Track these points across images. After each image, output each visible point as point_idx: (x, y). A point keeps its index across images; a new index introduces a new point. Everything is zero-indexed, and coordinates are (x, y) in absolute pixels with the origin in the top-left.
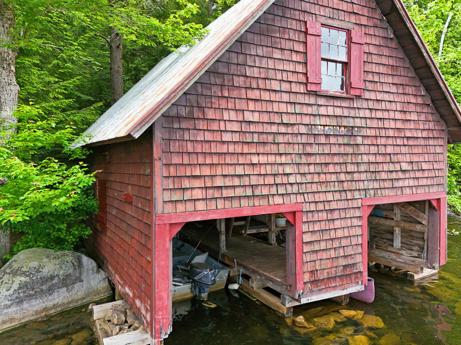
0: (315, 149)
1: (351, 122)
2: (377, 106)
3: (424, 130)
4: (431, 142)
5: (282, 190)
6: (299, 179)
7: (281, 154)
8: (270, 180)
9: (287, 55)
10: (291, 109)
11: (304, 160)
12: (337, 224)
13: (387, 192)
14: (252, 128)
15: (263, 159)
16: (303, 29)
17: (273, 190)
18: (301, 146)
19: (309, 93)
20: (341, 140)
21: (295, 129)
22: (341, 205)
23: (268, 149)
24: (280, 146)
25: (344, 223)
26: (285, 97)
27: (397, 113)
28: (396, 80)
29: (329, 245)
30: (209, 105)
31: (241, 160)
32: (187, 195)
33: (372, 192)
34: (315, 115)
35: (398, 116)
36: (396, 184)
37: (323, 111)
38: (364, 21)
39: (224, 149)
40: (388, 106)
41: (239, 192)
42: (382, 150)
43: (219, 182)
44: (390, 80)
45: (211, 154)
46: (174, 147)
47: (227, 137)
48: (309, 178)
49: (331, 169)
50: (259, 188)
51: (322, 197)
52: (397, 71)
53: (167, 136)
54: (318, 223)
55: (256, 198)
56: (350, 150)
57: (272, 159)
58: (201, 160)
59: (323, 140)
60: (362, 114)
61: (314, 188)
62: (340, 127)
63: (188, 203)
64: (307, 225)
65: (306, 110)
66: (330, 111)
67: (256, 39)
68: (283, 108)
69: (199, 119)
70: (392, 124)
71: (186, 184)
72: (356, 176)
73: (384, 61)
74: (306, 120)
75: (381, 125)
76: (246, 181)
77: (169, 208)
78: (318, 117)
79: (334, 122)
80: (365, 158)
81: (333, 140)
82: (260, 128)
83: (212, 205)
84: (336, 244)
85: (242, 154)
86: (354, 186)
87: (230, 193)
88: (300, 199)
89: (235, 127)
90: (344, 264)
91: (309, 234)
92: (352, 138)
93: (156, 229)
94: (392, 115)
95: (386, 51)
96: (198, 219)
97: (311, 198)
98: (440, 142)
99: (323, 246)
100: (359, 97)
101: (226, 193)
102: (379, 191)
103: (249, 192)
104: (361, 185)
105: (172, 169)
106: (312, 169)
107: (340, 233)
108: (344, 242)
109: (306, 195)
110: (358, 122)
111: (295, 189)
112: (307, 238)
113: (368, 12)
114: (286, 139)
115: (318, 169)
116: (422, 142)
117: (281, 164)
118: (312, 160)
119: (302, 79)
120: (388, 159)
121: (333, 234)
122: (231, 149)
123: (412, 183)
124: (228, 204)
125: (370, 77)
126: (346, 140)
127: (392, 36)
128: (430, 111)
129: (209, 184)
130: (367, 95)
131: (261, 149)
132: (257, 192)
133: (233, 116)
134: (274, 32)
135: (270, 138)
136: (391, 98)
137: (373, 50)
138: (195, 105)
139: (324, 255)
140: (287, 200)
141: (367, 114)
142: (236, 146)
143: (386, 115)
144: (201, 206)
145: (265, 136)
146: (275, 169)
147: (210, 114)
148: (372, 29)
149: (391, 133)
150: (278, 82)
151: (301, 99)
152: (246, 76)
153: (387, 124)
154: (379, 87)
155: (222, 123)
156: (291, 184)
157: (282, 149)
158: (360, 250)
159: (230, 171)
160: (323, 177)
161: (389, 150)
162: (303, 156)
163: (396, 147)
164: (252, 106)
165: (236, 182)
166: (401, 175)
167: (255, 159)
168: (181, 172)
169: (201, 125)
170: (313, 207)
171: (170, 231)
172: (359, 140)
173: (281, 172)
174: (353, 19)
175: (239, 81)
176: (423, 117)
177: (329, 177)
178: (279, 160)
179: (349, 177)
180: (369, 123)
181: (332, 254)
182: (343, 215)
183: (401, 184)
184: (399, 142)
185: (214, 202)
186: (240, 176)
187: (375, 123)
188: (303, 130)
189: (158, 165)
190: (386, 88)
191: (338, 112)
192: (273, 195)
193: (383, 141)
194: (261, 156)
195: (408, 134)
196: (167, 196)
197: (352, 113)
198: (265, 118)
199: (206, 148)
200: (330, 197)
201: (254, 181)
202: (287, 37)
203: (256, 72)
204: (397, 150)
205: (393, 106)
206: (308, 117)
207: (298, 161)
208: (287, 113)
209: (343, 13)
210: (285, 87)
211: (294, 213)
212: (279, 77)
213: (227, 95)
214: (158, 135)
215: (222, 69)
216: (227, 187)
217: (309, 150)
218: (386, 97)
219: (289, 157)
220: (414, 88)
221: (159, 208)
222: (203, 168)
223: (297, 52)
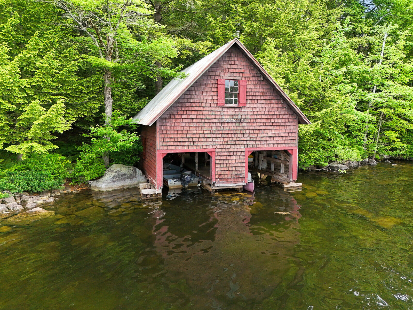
0: (222, 128)
1: (240, 117)
2: (254, 109)
3: (283, 118)
4: (287, 124)
5: (206, 143)
6: (214, 139)
7: (206, 130)
8: (201, 140)
9: (209, 93)
10: (210, 113)
11: (217, 132)
12: (232, 157)
13: (260, 146)
14: (194, 121)
15: (198, 132)
16: (216, 82)
17: (203, 143)
18: (215, 127)
19: (219, 107)
20: (234, 124)
21: (212, 121)
22: (234, 150)
23: (200, 128)
24: (206, 127)
25: (235, 157)
26: (208, 109)
27: (266, 112)
28: (265, 98)
29: (228, 165)
30: (176, 114)
31: (189, 132)
32: (168, 144)
33: (251, 146)
34: (222, 115)
35: (266, 113)
36: (265, 143)
37: (225, 113)
38: (247, 75)
39: (182, 128)
40: (261, 109)
41: (188, 144)
42: (258, 128)
43: (180, 140)
44: (262, 98)
45: (177, 130)
46: (164, 128)
47: (183, 124)
48: (219, 139)
49: (230, 136)
50: (197, 142)
51: (225, 147)
52: (266, 94)
53: (161, 125)
54: (223, 157)
55: (195, 146)
56: (240, 128)
57: (202, 132)
58: (173, 132)
59: (226, 124)
60: (246, 113)
61: (221, 143)
62: (234, 119)
63: (168, 147)
64: (217, 157)
65: (217, 113)
66: (229, 113)
67: (196, 89)
68: (207, 113)
69: (172, 118)
70: (263, 117)
71: (168, 140)
72: (242, 139)
73: (259, 90)
74: (217, 117)
75: (256, 117)
76: (191, 140)
77: (162, 148)
78: (223, 116)
79: (231, 117)
80: (247, 132)
81: (230, 124)
82: (197, 121)
83: (177, 148)
84: (231, 165)
85: (189, 130)
86: (241, 143)
87: (185, 144)
88: (214, 147)
89: (187, 121)
90: (235, 173)
91: (219, 160)
92: (241, 123)
93: (157, 154)
94: (263, 113)
95: (259, 86)
96: (172, 152)
97: (219, 147)
98: (293, 124)
99: (225, 165)
100: (245, 106)
101: (182, 144)
102: (255, 145)
103: (192, 144)
104: (245, 143)
105: (163, 135)
106: (220, 136)
107: (233, 161)
108: (235, 165)
109: (217, 146)
110: (244, 117)
111: (212, 143)
112: (217, 162)
113: (250, 71)
114: (208, 124)
115: (223, 136)
116: (282, 124)
117: (206, 134)
118: (221, 132)
119: (215, 101)
120: (261, 132)
121: (230, 161)
122: (185, 128)
123: (275, 142)
124: (183, 148)
125: (251, 98)
126: (237, 124)
127: (263, 79)
128: (287, 110)
129: (176, 140)
130: (249, 105)
131: (197, 128)
132: (196, 144)
133: (186, 117)
134: (203, 85)
135: (201, 124)
136: (263, 105)
137: (251, 86)
138: (171, 114)
139: (226, 169)
140: (208, 147)
141: (249, 113)
142: (187, 127)
143: (259, 113)
144: (173, 148)
145: (199, 124)
146: (203, 136)
147: (177, 117)
148: (252, 78)
149: (263, 121)
150: (205, 104)
151: (215, 109)
152: (191, 102)
153: (260, 117)
154: (256, 102)
155: (181, 120)
156: (211, 141)
157: (206, 128)
158: (244, 168)
159: (185, 136)
160: (225, 139)
161: (261, 128)
162: (216, 131)
163: (265, 127)
164: (193, 113)
165: (187, 140)
166: (268, 139)
167: (195, 132)
168: (166, 136)
169: (173, 120)
170: (220, 150)
171: (162, 156)
172: (244, 124)
173: (206, 137)
174: (241, 75)
175: (188, 104)
176: (282, 113)
177: (228, 139)
178: (205, 132)
179: (238, 139)
180: (250, 117)
181: (230, 169)
182: (235, 154)
183: (268, 142)
184: (267, 124)
185: (178, 147)
186: (188, 138)
187: (253, 117)
188: (216, 121)
189: (158, 134)
190: (259, 102)
191: (233, 113)
192: (202, 145)
193: (258, 124)
194: (197, 131)
195: (273, 121)
196: (161, 144)
197: (241, 113)
198: (199, 117)
199: (175, 128)
200: (229, 147)
201: (194, 140)
202: (209, 86)
203: (195, 101)
204: (266, 128)
205: (264, 109)
206: (218, 116)
207: (214, 132)
208: (209, 115)
209: (236, 73)
210: (208, 105)
211: (212, 152)
212: (205, 101)
213: (183, 109)
214: (158, 124)
215: (181, 101)
216: (183, 142)
217: (219, 128)
218: (260, 105)
219: (210, 131)
220: (276, 100)
221: (158, 147)
222: (174, 135)
223: (214, 91)
